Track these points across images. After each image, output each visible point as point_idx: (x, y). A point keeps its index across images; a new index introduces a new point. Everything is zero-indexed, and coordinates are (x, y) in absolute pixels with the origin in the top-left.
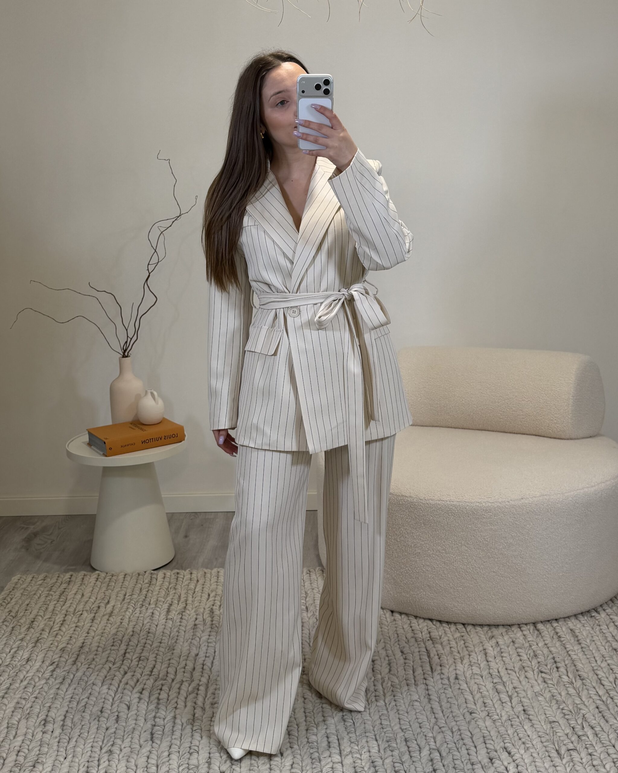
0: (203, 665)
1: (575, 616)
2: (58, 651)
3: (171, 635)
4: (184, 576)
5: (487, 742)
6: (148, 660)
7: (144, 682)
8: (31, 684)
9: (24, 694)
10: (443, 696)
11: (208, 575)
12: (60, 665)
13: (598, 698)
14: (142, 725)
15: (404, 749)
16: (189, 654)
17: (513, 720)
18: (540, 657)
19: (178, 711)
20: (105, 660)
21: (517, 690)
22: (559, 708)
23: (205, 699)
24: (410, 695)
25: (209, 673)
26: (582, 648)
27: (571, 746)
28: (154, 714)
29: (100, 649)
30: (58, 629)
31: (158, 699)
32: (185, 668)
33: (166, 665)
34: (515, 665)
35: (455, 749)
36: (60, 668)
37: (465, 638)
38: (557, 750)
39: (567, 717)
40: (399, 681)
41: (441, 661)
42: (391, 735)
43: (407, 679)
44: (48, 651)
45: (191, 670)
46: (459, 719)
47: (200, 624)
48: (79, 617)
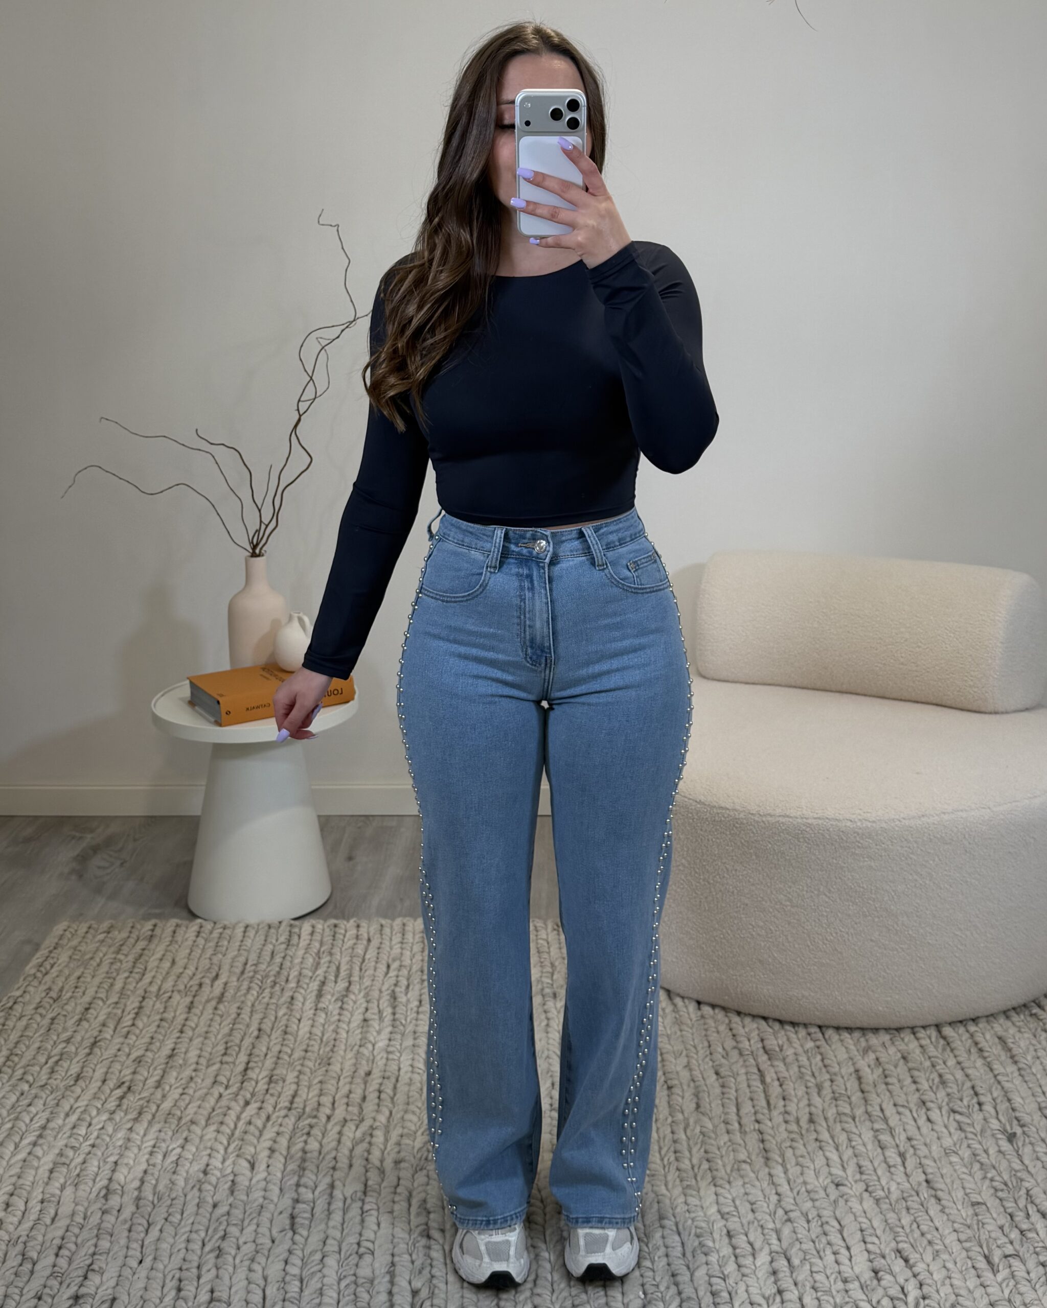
0: (380, 1092)
2: (129, 1062)
3: (324, 1038)
4: (346, 931)
5: (868, 1239)
6: (284, 1081)
7: (280, 1120)
8: (83, 1120)
9: (72, 1139)
10: (789, 1153)
11: (387, 931)
12: (134, 1087)
14: (275, 1199)
15: (726, 1251)
16: (355, 1072)
17: (910, 1199)
18: (950, 1085)
19: (337, 1175)
20: (211, 1080)
21: (914, 1142)
22: (985, 1178)
23: (383, 1153)
24: (733, 1151)
25: (390, 1105)
27: (1009, 1250)
28: (295, 1179)
29: (203, 1061)
30: (129, 1023)
31: (304, 1152)
32: (348, 1097)
33: (316, 1092)
34: (910, 1099)
35: (815, 1252)
36: (134, 1093)
37: (822, 1050)
38: (986, 1257)
39: (1000, 1194)
40: (714, 1125)
41: (784, 1091)
42: (704, 1225)
43: (726, 1123)
44: (112, 1062)
45: (359, 1101)
46: (816, 1197)
47: (373, 1019)
48: (167, 1001)
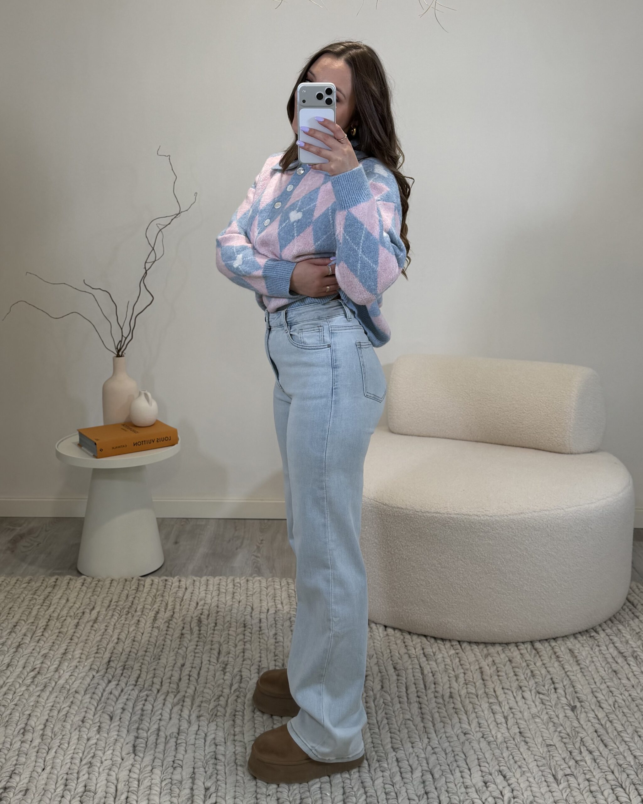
0: (190, 676)
1: (574, 635)
2: (39, 656)
3: (157, 645)
4: (172, 583)
5: (482, 764)
6: (132, 669)
7: (129, 692)
8: (11, 690)
10: (436, 715)
11: (197, 583)
12: (42, 671)
13: (597, 721)
14: (124, 736)
15: (395, 769)
16: (175, 664)
17: (509, 742)
18: (537, 677)
19: (162, 723)
20: (88, 668)
21: (513, 710)
22: (556, 731)
23: (190, 712)
24: (403, 713)
25: (195, 684)
26: (581, 668)
27: (568, 771)
28: (137, 725)
29: (84, 657)
30: (40, 634)
31: (143, 710)
32: (170, 678)
33: (152, 675)
34: (512, 685)
35: (449, 771)
36: (41, 674)
37: (460, 655)
38: (553, 776)
39: (564, 740)
40: (392, 699)
41: (435, 679)
42: (382, 755)
44: (29, 656)
45: (177, 681)
46: (452, 740)
47: (187, 633)
48: (63, 622)
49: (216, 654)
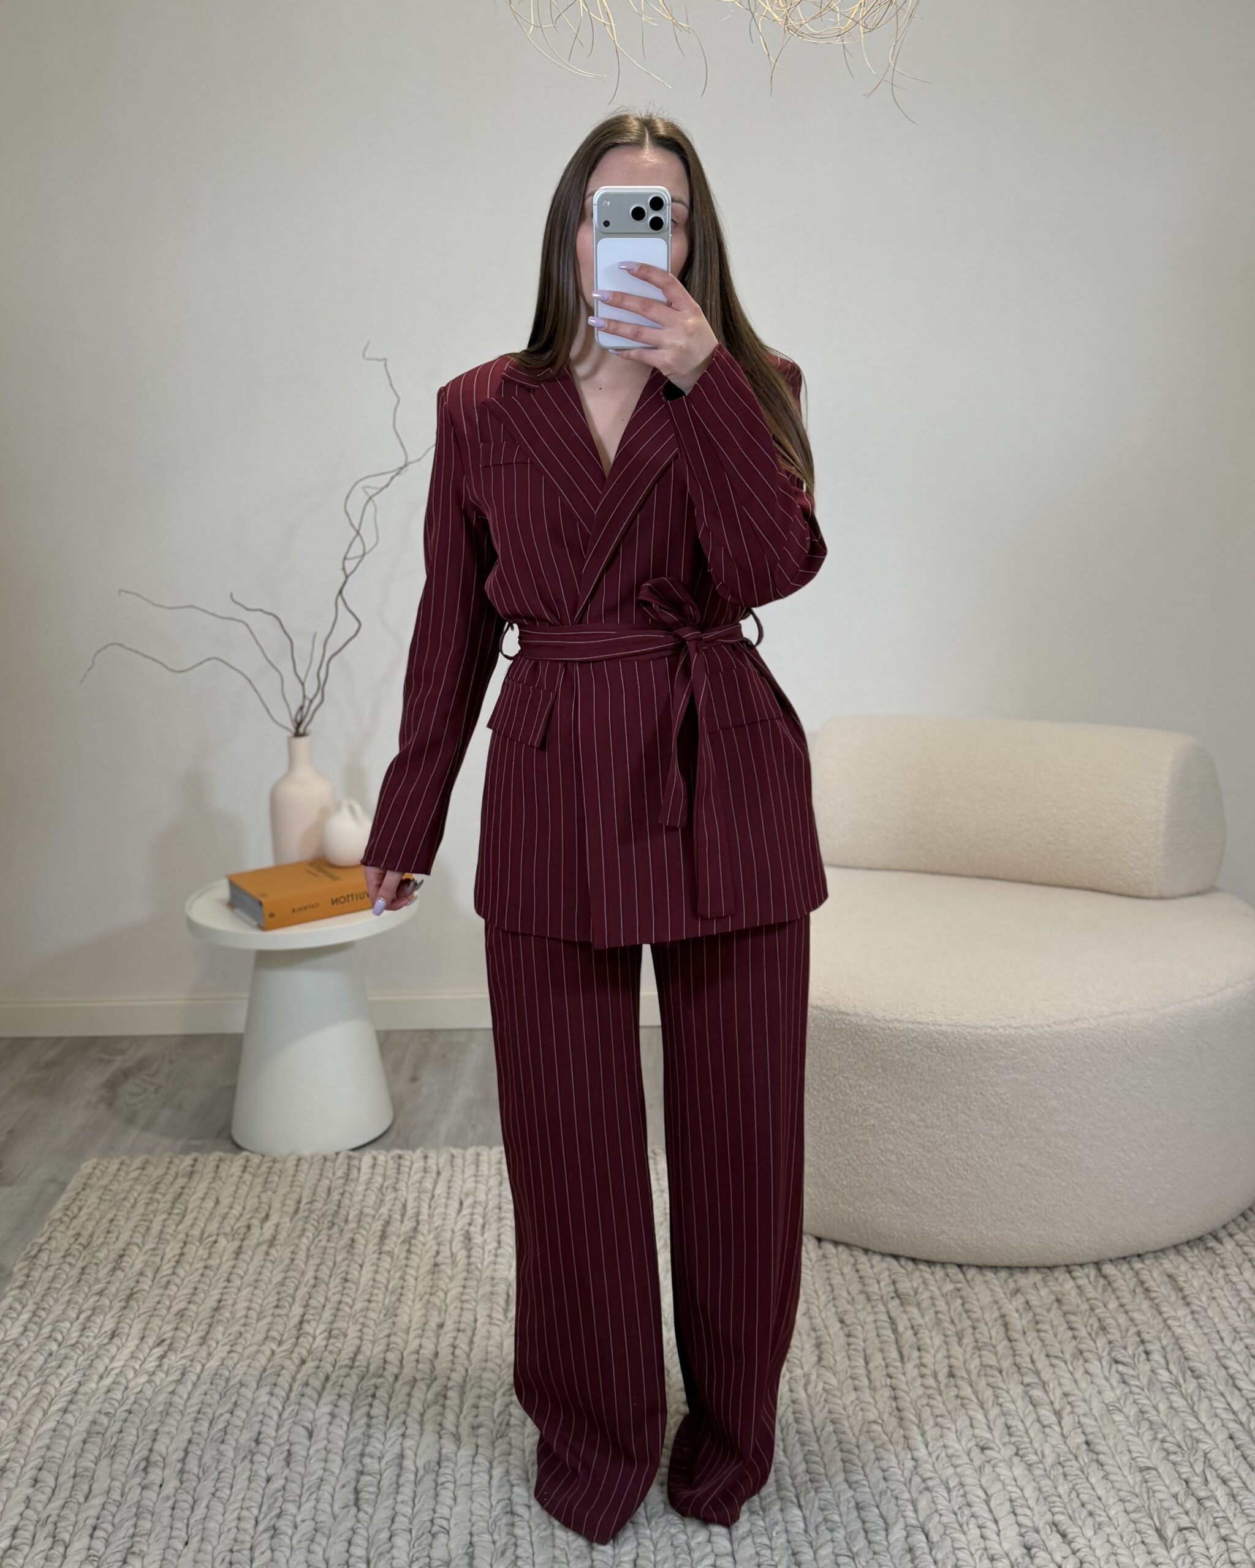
0: (454, 1347)
1: (1177, 1248)
2: (170, 1317)
3: (390, 1287)
4: (412, 1163)
5: (1019, 1511)
6: (345, 1336)
7: (341, 1380)
8: (118, 1383)
9: (106, 1404)
10: (926, 1412)
11: (459, 1161)
12: (175, 1345)
13: (1232, 1417)
14: (337, 1471)
15: (855, 1525)
16: (425, 1324)
17: (1068, 1463)
18: (1111, 1331)
19: (408, 1443)
20: (263, 1335)
21: (1071, 1399)
22: (1155, 1438)
23: (458, 1418)
24: (862, 1410)
25: (466, 1362)
26: (1193, 1313)
27: (1185, 1521)
28: (360, 1447)
29: (253, 1314)
30: (169, 1271)
31: (369, 1416)
32: (418, 1353)
33: (382, 1347)
34: (1065, 1348)
35: (957, 1526)
36: (176, 1351)
37: (964, 1293)
38: (1157, 1530)
39: (1172, 1457)
40: (839, 1382)
41: (918, 1339)
42: (829, 1496)
43: (853, 1378)
44: (151, 1316)
45: (431, 1357)
46: (960, 1462)
47: (444, 1263)
48: (212, 1247)
49: (502, 1303)
